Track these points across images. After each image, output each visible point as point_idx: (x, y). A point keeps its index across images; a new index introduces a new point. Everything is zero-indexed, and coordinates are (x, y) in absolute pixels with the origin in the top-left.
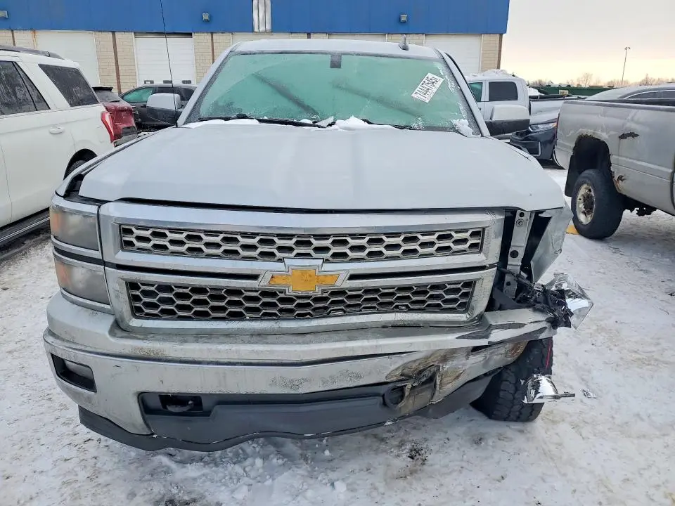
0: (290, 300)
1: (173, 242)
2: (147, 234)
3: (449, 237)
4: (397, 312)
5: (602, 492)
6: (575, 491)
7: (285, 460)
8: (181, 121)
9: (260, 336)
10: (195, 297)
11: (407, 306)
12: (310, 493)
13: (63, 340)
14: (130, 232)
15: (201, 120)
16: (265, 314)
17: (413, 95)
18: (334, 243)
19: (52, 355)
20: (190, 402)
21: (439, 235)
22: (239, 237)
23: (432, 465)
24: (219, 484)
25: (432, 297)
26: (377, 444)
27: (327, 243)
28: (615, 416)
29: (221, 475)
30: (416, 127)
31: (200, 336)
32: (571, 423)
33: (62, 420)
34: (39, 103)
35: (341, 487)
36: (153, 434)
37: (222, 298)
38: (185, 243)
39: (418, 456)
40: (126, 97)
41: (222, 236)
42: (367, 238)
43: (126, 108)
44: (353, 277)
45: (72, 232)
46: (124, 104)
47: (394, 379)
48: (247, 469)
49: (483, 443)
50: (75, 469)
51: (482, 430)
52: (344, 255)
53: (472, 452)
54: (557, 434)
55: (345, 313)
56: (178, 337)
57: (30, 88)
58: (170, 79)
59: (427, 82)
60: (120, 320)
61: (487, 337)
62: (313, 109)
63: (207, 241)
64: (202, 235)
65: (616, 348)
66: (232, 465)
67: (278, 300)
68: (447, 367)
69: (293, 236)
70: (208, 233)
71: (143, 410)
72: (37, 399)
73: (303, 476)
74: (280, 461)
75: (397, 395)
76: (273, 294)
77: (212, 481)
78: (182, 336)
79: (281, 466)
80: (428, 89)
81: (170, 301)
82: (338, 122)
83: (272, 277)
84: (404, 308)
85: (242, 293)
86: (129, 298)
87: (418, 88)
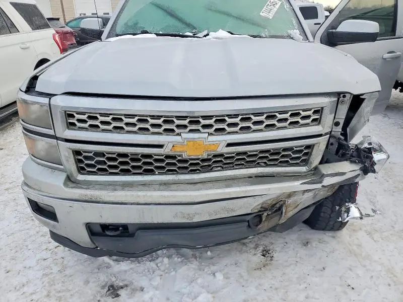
0: (186, 161)
1: (103, 123)
2: (84, 117)
3: (298, 114)
4: (259, 167)
5: (390, 278)
6: (372, 277)
7: (182, 258)
8: (104, 36)
9: (166, 185)
10: (120, 160)
11: (265, 163)
12: (199, 281)
13: (34, 189)
14: (72, 116)
15: (117, 36)
16: (169, 170)
17: (261, 14)
18: (216, 121)
19: (28, 199)
20: (121, 228)
21: (291, 114)
22: (149, 119)
23: (277, 261)
24: (141, 275)
25: (283, 156)
26: (241, 247)
27: (211, 122)
28: (394, 226)
29: (142, 268)
30: (264, 36)
31: (125, 186)
32: (366, 231)
33: (41, 233)
34: (11, 28)
35: (219, 276)
36: (97, 247)
37: (138, 160)
38: (111, 123)
39: (268, 255)
40: (69, 25)
41: (137, 118)
42: (240, 117)
43: (69, 31)
44: (229, 145)
45: (33, 116)
46: (68, 29)
47: (256, 211)
48: (159, 265)
49: (309, 245)
50: (51, 266)
51: (308, 236)
52: (223, 130)
53: (302, 252)
54: (357, 239)
55: (223, 169)
56: (110, 187)
57: (6, 19)
58: (95, 12)
59: (270, 4)
60: (70, 176)
61: (321, 182)
62: (192, 25)
63: (127, 122)
64: (123, 118)
65: (390, 181)
66: (149, 262)
67: (177, 161)
68: (290, 201)
69: (187, 117)
70: (127, 116)
71: (90, 233)
72: (25, 220)
73: (194, 269)
74: (179, 259)
75: (257, 220)
76: (174, 157)
77: (137, 272)
78: (113, 186)
79: (180, 262)
80: (271, 9)
81: (104, 163)
82: (211, 33)
83: (173, 146)
84: (263, 164)
85: (153, 157)
86: (75, 161)
87: (264, 9)
